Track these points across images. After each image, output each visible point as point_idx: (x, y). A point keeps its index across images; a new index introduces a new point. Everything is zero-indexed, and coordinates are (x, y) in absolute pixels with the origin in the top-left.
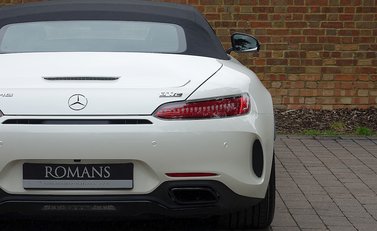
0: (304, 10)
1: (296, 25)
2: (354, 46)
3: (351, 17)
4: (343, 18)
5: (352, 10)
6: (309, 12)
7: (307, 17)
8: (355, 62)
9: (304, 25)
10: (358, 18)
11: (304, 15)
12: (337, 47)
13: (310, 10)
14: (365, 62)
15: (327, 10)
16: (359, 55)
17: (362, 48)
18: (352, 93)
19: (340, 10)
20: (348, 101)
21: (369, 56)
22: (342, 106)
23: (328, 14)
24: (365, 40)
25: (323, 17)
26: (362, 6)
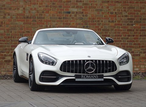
0: (121, 36)
1: (118, 41)
2: (139, 49)
3: (138, 38)
4: (134, 38)
5: (138, 36)
6: (123, 37)
7: (122, 38)
8: (139, 55)
9: (121, 41)
10: (140, 39)
11: (121, 37)
12: (133, 49)
13: (123, 36)
14: (143, 55)
15: (129, 36)
16: (141, 52)
17: (142, 49)
18: (139, 66)
19: (134, 36)
20: (137, 69)
21: (144, 53)
22: (135, 72)
23: (129, 37)
24: (143, 47)
25: (128, 38)
26: (141, 34)
